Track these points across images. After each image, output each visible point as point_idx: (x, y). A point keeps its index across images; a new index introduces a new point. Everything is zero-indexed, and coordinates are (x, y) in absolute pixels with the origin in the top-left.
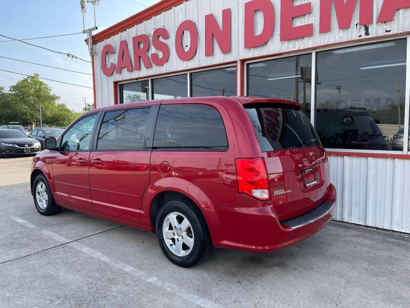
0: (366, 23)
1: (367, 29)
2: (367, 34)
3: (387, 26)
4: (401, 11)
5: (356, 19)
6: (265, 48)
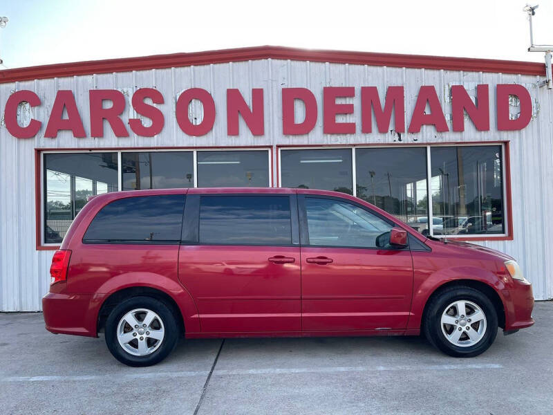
0: (399, 131)
1: (399, 136)
2: (400, 140)
3: (414, 136)
4: (425, 126)
5: (391, 127)
6: (305, 137)
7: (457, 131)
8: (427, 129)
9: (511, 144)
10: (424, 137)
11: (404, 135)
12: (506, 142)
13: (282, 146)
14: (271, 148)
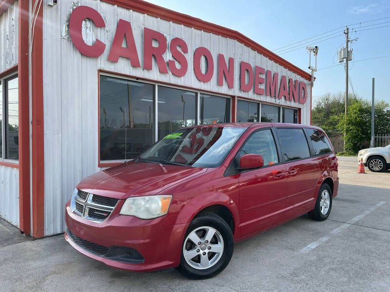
3: (279, 101)
6: (247, 93)
7: (290, 101)
8: (283, 98)
9: (302, 110)
10: (282, 102)
11: (277, 100)
12: (300, 109)
13: (238, 97)
14: (233, 97)
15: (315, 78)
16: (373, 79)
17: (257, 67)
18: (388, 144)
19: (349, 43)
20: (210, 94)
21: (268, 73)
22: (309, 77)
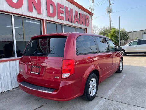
6: (53, 18)
7: (81, 24)
8: (76, 23)
9: (87, 29)
10: (76, 24)
11: (73, 23)
12: (86, 29)
13: (46, 20)
14: (43, 20)
15: (93, 14)
16: (119, 17)
17: (58, 4)
18: (125, 44)
19: (111, 5)
20: (24, 17)
21: (66, 8)
22: (90, 13)
